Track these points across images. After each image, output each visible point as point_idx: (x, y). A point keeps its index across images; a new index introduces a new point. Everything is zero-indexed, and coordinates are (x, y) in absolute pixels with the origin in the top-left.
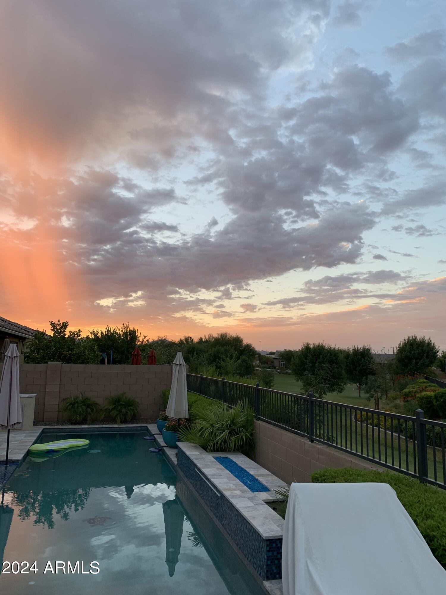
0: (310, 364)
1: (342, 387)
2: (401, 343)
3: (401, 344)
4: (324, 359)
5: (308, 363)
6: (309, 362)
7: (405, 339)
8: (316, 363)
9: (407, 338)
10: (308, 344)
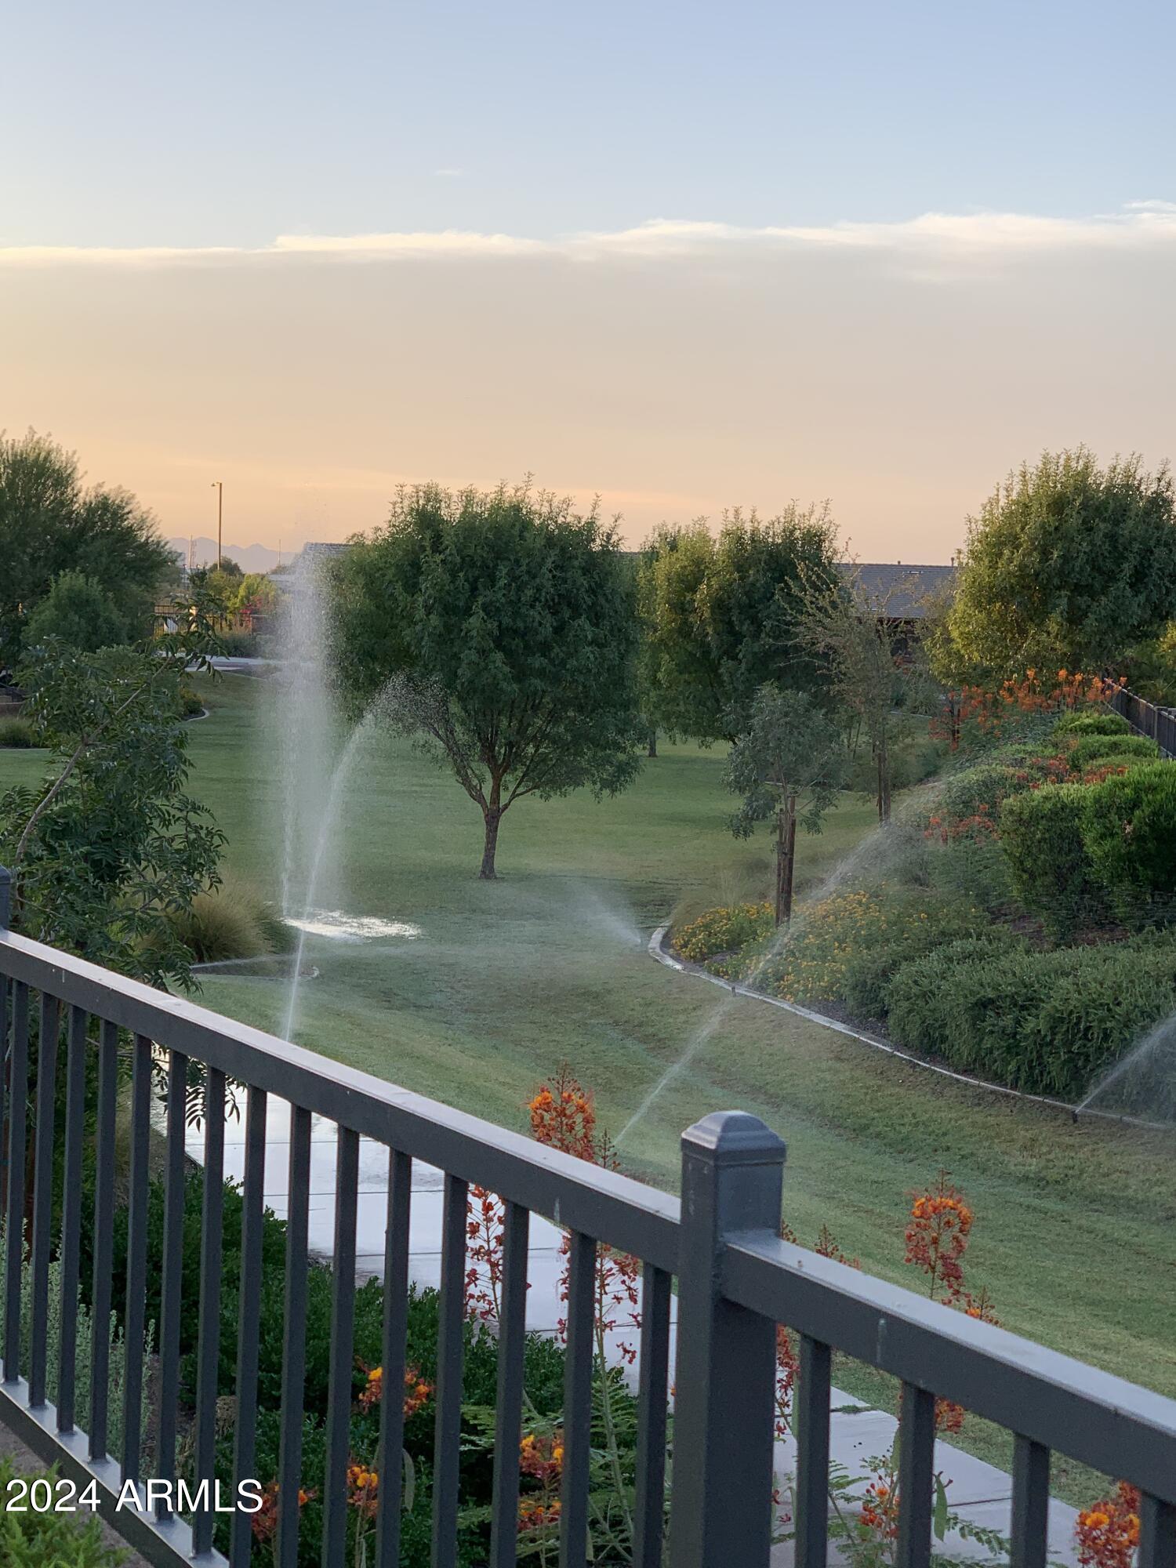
0: (434, 620)
1: (622, 757)
2: (1003, 493)
3: (1003, 502)
4: (519, 589)
5: (420, 614)
6: (429, 610)
7: (1024, 475)
8: (468, 612)
9: (1034, 464)
10: (433, 496)
